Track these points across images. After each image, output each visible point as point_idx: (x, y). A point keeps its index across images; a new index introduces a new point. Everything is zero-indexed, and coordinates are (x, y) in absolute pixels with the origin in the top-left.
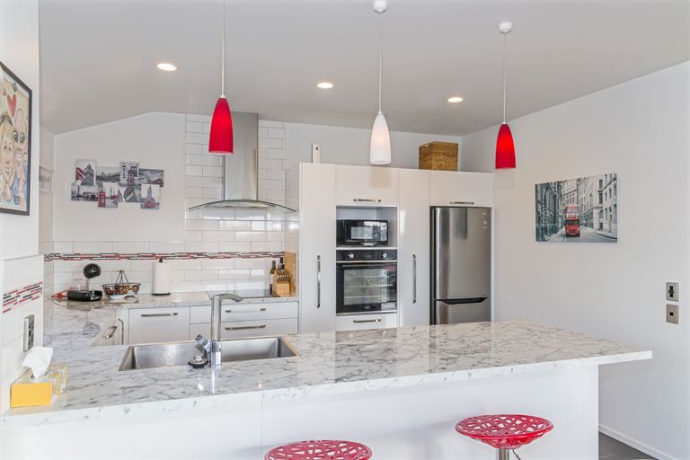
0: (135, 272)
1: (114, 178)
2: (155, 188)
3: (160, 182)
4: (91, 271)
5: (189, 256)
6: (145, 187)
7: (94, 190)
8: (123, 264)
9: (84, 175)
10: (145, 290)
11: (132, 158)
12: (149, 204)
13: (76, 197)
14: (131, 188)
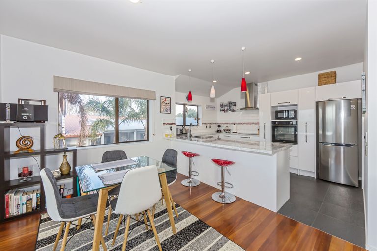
0: (231, 127)
1: (227, 106)
2: (234, 107)
3: (235, 105)
4: (219, 126)
5: (242, 123)
6: (232, 107)
7: (223, 109)
8: (227, 125)
9: (222, 106)
10: (232, 132)
11: (229, 101)
12: (233, 111)
13: (221, 111)
14: (230, 107)
